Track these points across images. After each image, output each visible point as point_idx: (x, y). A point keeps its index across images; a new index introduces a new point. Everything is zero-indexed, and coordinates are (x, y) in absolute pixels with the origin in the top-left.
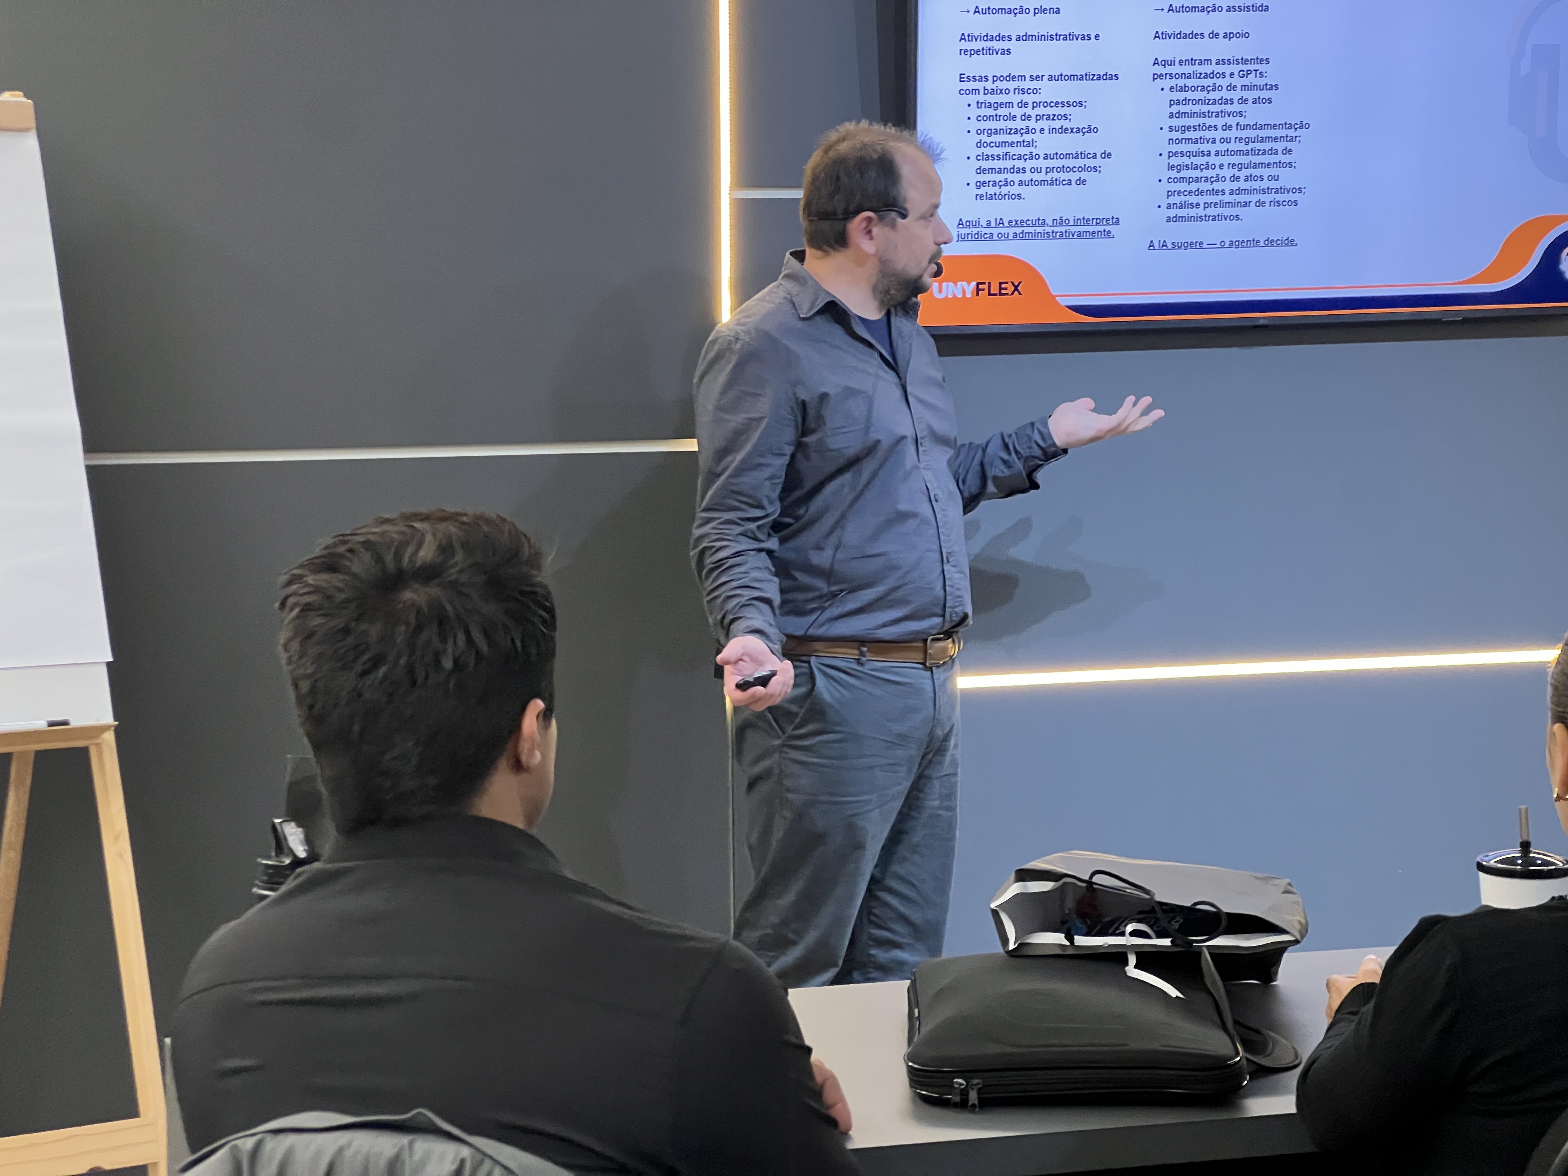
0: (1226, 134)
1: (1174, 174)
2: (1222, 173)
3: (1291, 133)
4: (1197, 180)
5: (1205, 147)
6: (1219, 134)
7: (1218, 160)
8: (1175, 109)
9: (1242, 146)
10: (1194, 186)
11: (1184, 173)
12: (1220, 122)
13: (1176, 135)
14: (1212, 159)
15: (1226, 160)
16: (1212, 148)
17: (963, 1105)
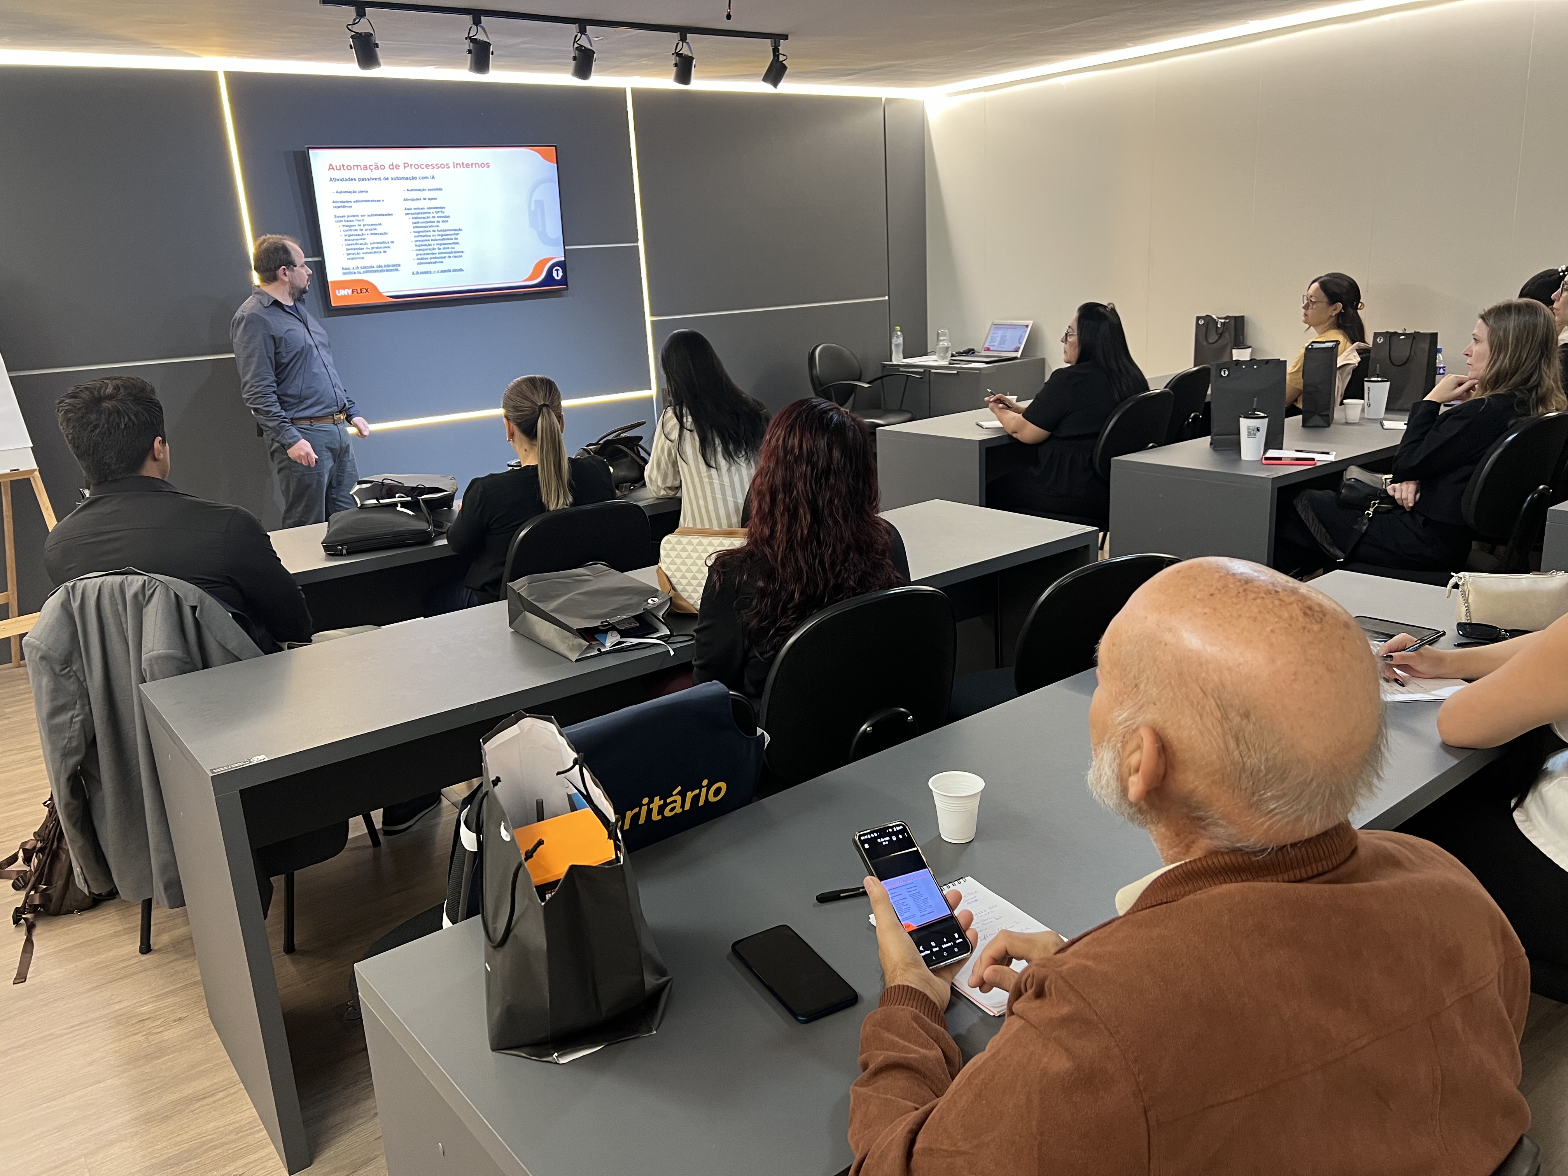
0: (434, 233)
1: (418, 248)
2: (434, 247)
3: (456, 232)
4: (426, 250)
5: (427, 238)
6: (432, 233)
7: (432, 243)
8: (415, 225)
9: (440, 237)
10: (425, 252)
11: (421, 248)
12: (431, 229)
13: (417, 234)
14: (430, 242)
15: (435, 242)
16: (430, 238)
17: (342, 555)
